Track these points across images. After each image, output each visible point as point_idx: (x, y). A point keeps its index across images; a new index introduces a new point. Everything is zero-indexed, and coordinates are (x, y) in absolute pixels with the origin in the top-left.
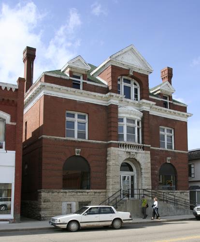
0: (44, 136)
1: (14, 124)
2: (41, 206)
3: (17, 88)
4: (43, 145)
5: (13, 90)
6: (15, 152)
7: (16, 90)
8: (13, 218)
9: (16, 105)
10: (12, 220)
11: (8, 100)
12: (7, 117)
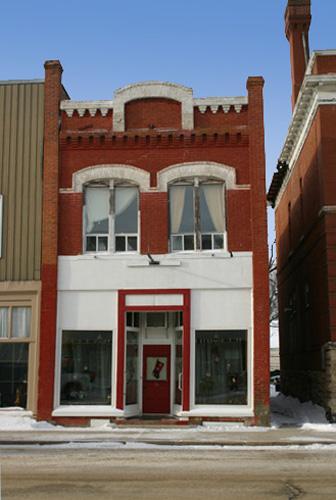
0: (327, 208)
1: (246, 187)
2: (330, 385)
3: (246, 102)
4: (326, 231)
5: (238, 109)
6: (251, 254)
7: (244, 107)
8: (252, 415)
9: (246, 144)
10: (250, 418)
11: (227, 134)
12: (228, 174)
